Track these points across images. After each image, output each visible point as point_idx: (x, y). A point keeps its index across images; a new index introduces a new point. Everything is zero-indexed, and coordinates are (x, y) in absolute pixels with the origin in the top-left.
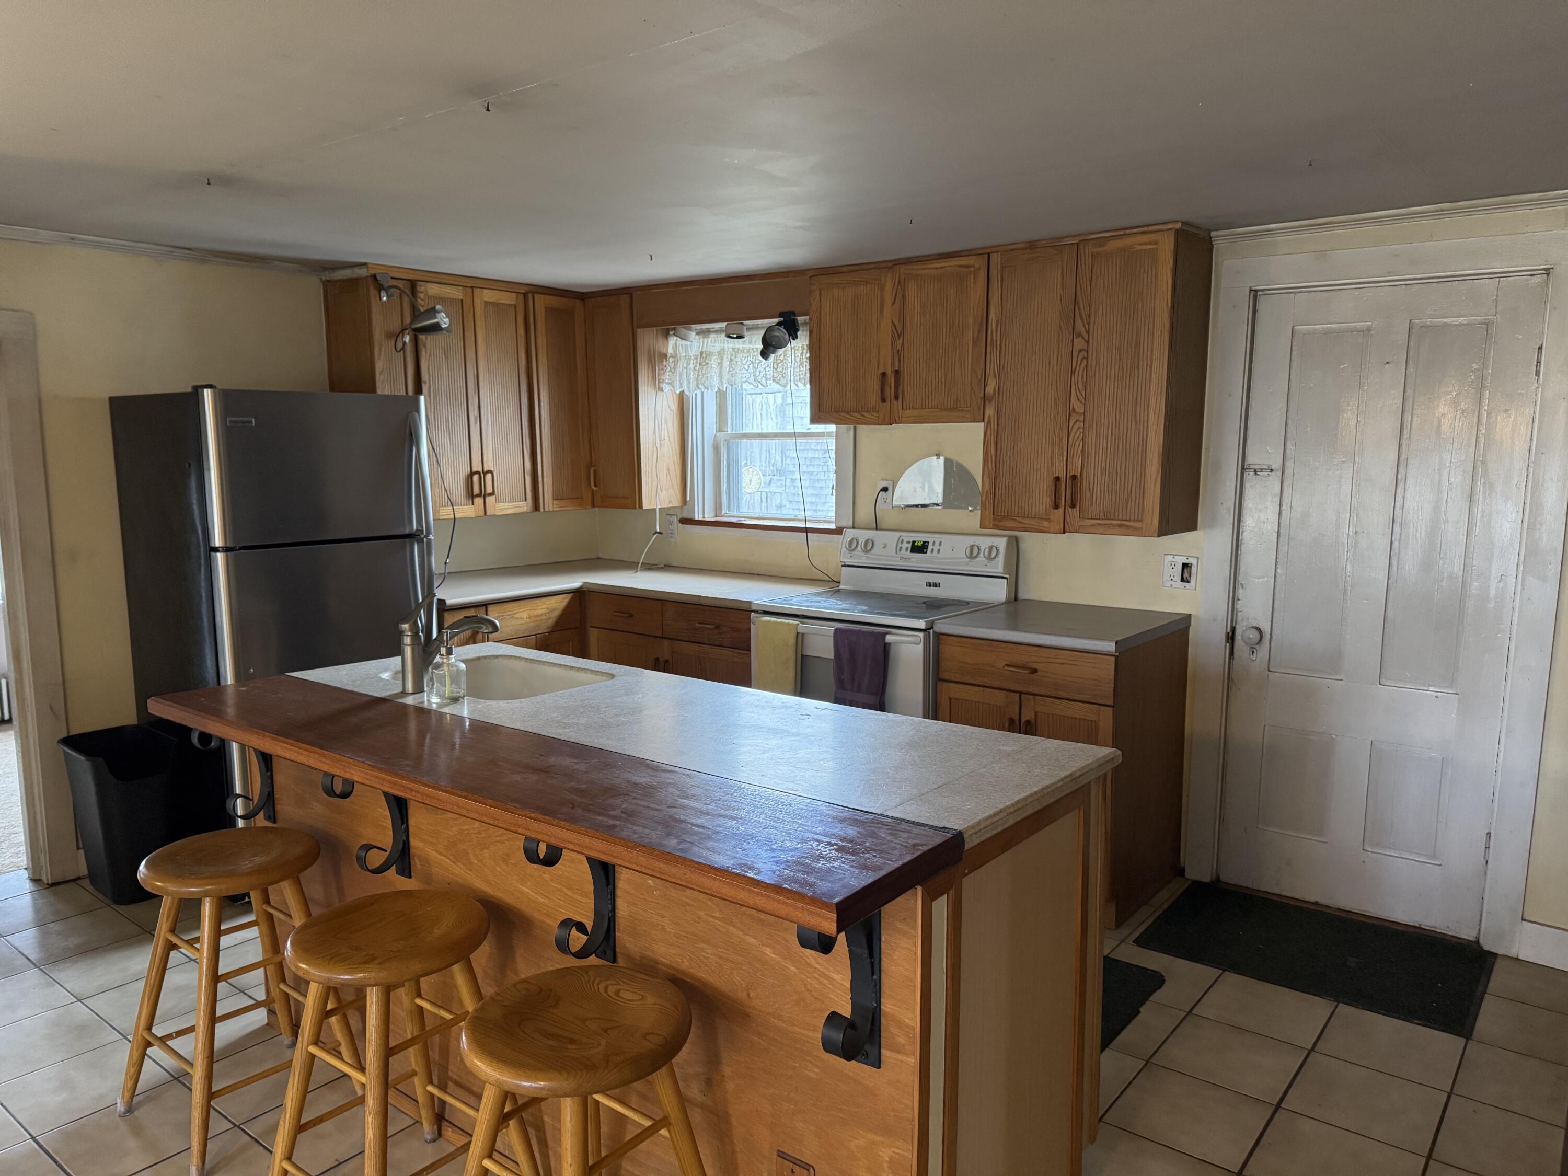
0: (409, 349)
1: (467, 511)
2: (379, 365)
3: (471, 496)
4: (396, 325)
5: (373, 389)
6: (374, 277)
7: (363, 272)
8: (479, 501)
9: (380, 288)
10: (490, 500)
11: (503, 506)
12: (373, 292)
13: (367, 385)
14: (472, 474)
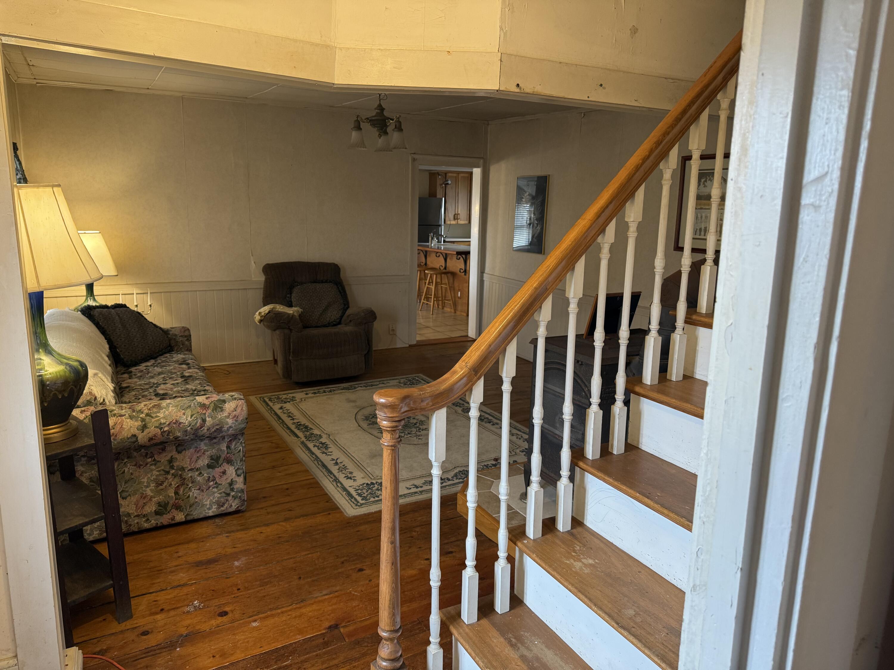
0: (444, 188)
1: (453, 222)
2: (438, 191)
3: (455, 219)
4: (442, 182)
5: (436, 196)
6: (438, 173)
7: (436, 172)
8: (456, 220)
9: (439, 175)
10: (459, 220)
11: (461, 222)
12: (438, 176)
13: (435, 196)
14: (455, 214)
